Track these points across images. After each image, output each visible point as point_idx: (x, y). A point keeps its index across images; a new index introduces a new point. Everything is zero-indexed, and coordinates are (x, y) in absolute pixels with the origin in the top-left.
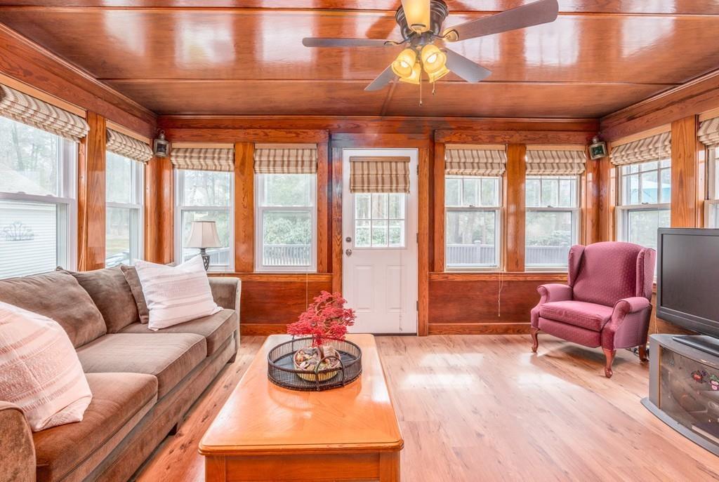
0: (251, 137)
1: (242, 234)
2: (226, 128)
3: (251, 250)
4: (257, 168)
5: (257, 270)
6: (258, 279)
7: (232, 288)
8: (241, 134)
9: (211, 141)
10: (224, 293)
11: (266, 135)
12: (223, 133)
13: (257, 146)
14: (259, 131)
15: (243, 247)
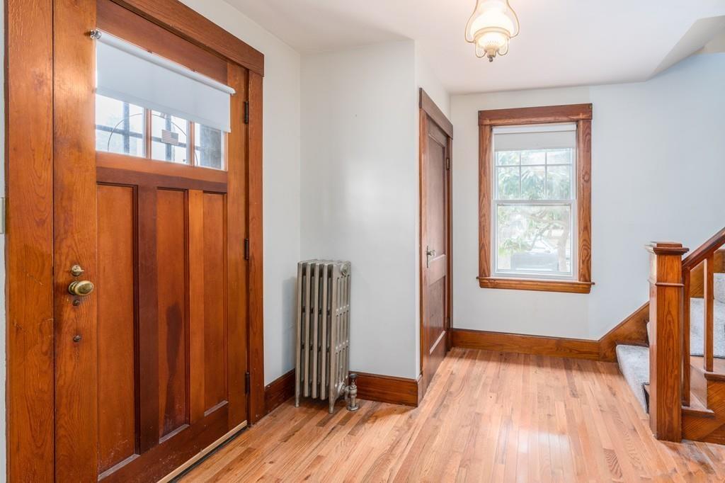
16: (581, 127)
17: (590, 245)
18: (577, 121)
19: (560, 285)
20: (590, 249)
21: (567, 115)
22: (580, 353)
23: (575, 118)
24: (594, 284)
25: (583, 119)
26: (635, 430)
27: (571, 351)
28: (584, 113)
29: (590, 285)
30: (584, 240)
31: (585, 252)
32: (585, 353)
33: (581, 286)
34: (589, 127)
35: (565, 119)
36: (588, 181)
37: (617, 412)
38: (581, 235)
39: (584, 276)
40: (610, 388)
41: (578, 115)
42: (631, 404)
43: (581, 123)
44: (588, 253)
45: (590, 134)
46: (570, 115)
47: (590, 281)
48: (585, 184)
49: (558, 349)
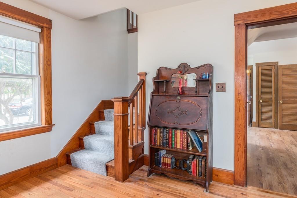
16: (45, 31)
17: (52, 103)
18: (42, 27)
19: (32, 130)
20: (51, 105)
21: (36, 21)
22: (46, 168)
23: (42, 25)
24: (54, 125)
25: (46, 27)
26: (112, 185)
27: (40, 170)
28: (47, 24)
29: (52, 126)
30: (48, 100)
31: (49, 107)
32: (49, 167)
33: (46, 128)
34: (50, 33)
35: (34, 23)
36: (50, 65)
37: (97, 183)
38: (46, 97)
39: (48, 121)
40: (81, 176)
41: (44, 23)
42: (97, 177)
43: (45, 29)
44: (50, 108)
45: (50, 37)
46: (38, 22)
47: (52, 124)
48: (48, 66)
49: (31, 173)
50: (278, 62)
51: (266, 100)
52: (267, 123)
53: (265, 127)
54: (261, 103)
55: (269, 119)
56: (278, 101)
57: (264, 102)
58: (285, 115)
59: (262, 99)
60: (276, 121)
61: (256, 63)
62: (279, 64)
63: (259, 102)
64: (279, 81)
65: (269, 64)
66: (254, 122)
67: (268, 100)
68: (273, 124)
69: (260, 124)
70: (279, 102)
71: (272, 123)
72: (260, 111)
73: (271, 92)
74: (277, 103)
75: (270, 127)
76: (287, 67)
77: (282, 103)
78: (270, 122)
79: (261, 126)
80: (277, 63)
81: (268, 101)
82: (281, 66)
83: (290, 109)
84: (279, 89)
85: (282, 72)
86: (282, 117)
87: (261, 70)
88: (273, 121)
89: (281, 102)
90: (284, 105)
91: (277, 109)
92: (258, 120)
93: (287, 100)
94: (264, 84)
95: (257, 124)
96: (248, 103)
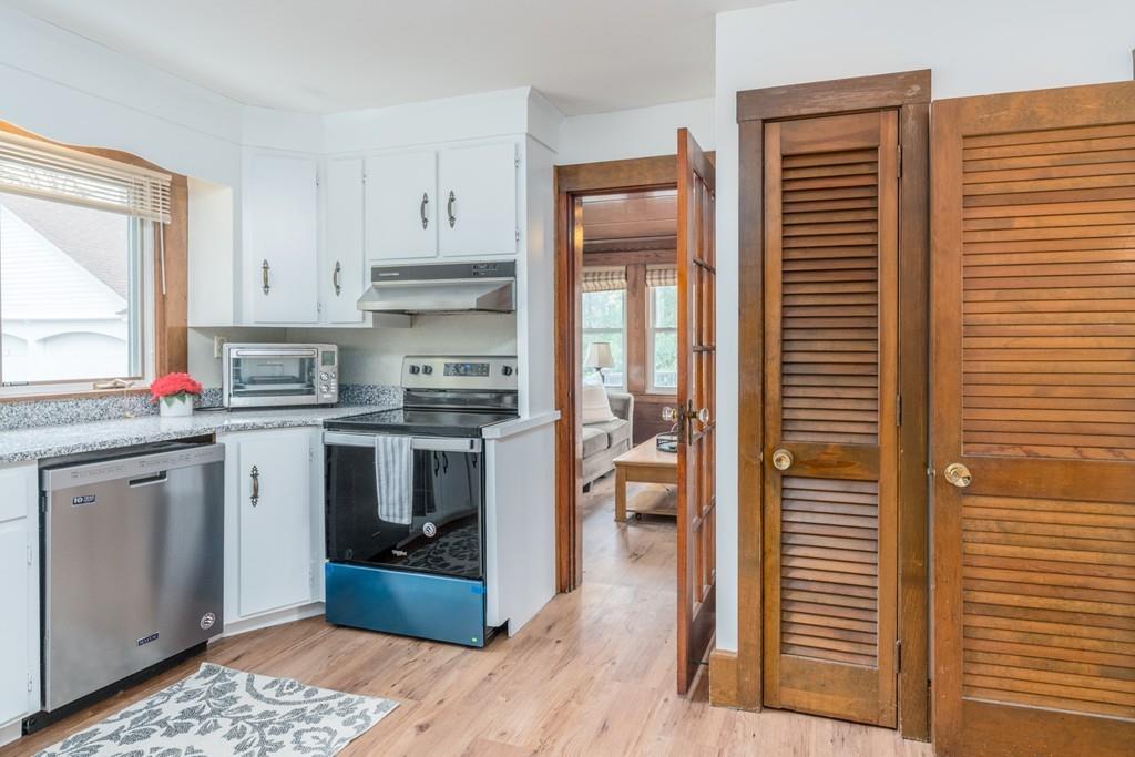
0: (643, 260)
1: (634, 356)
2: (619, 251)
3: (644, 374)
4: (649, 282)
5: (649, 391)
6: (650, 400)
7: (626, 402)
8: (633, 256)
9: (604, 264)
10: (619, 406)
11: (657, 256)
12: (615, 256)
13: (649, 267)
14: (649, 253)
15: (636, 370)
50: (924, 77)
51: (825, 446)
52: (833, 668)
53: (814, 707)
54: (785, 476)
55: (847, 636)
56: (926, 466)
57: (812, 465)
58: (992, 610)
59: (791, 438)
60: (912, 662)
61: (740, 95)
62: (939, 93)
63: (765, 466)
64: (935, 257)
65: (846, 95)
66: (726, 661)
67: (844, 448)
68: (887, 686)
69: (775, 677)
70: (942, 480)
71: (872, 678)
72: (773, 559)
73: (871, 373)
74: (919, 484)
75: (854, 715)
76: (1005, 119)
77: (965, 492)
78: (864, 663)
79: (786, 701)
80: (916, 88)
81: (840, 464)
82: (957, 105)
83: (1038, 552)
84: (943, 340)
85: (967, 165)
86: (967, 633)
87: (785, 157)
88: (881, 660)
89: (958, 474)
90: (986, 508)
91: (916, 541)
92: (756, 641)
93: (1017, 461)
94: (807, 294)
95: (751, 680)
96: (694, 415)
